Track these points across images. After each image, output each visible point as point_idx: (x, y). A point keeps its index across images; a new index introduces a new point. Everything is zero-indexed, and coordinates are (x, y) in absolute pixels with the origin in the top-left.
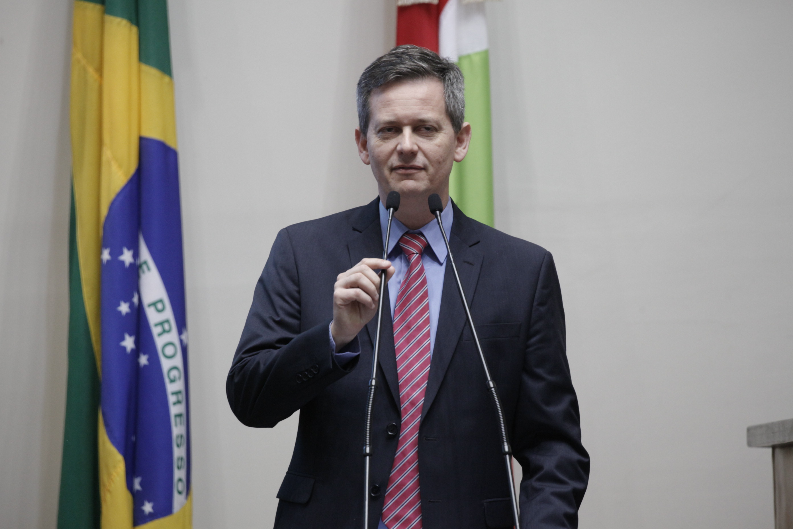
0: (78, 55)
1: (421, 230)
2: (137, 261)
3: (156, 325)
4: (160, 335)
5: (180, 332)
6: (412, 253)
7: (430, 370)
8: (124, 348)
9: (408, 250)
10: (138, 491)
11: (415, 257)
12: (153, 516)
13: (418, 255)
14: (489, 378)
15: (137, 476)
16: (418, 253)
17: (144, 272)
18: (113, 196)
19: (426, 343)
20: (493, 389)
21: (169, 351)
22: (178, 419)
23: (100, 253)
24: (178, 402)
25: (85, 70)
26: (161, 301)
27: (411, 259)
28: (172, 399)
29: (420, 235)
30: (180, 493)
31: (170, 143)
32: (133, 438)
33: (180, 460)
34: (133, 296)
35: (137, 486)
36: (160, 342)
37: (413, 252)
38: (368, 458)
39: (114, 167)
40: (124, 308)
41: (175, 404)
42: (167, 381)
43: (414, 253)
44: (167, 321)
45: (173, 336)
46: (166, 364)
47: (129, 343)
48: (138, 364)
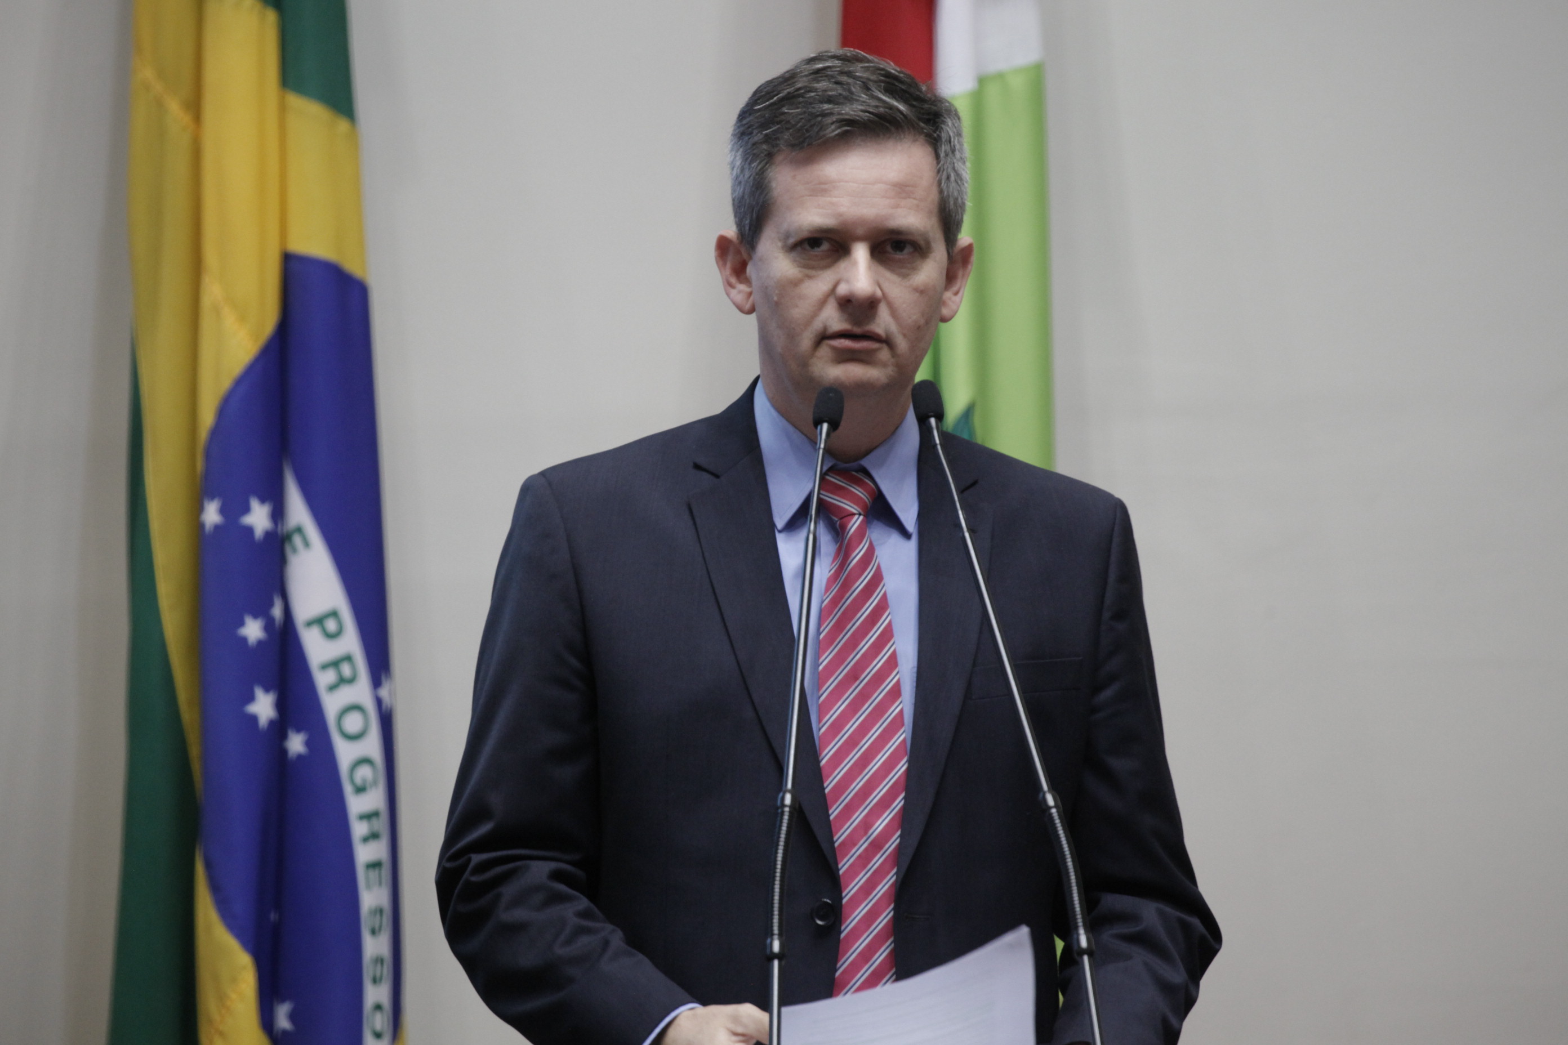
0: (147, 73)
1: (865, 462)
2: (279, 526)
3: (325, 667)
4: (332, 688)
5: (376, 682)
6: (849, 513)
7: (908, 769)
8: (254, 719)
9: (839, 507)
10: (285, 1032)
11: (855, 523)
13: (861, 517)
14: (1045, 786)
15: (283, 1000)
16: (862, 513)
17: (295, 550)
18: (226, 383)
19: (894, 711)
20: (1054, 811)
21: (353, 723)
22: (373, 874)
23: (199, 509)
24: (374, 836)
25: (159, 105)
26: (334, 614)
27: (849, 527)
28: (359, 829)
29: (860, 473)
30: (378, 1035)
31: (352, 266)
32: (273, 916)
33: (379, 965)
34: (271, 604)
35: (283, 1021)
36: (332, 704)
37: (850, 511)
38: (776, 963)
39: (229, 319)
40: (253, 630)
41: (366, 840)
42: (348, 789)
43: (854, 514)
44: (348, 658)
45: (361, 692)
46: (345, 753)
47: (263, 707)
48: (284, 752)
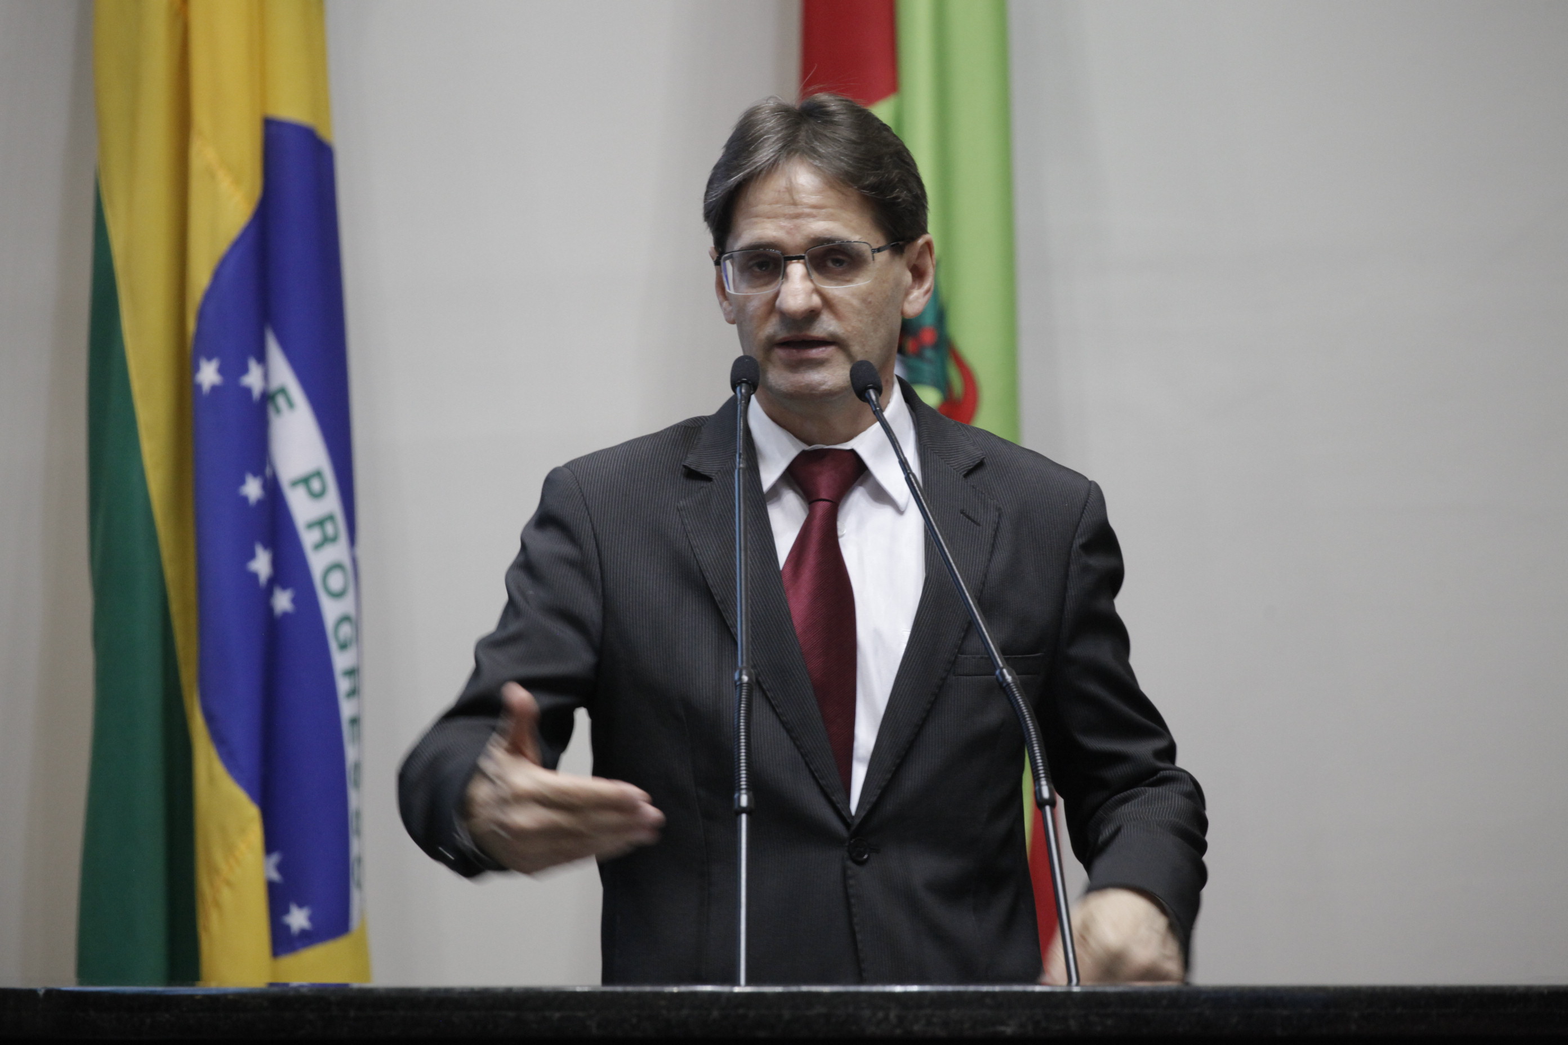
2: (268, 387)
3: (310, 526)
4: (318, 546)
5: (351, 542)
8: (255, 576)
10: (272, 883)
12: (308, 938)
15: (271, 852)
17: (278, 411)
18: (223, 246)
21: (336, 581)
22: (357, 729)
23: (196, 370)
24: (356, 692)
26: (318, 474)
28: (343, 685)
34: (262, 466)
35: (271, 873)
36: (318, 562)
39: (225, 183)
40: (253, 489)
41: (350, 695)
42: (333, 646)
44: (330, 518)
45: (340, 550)
46: (331, 610)
47: (262, 564)
48: (269, 609)
